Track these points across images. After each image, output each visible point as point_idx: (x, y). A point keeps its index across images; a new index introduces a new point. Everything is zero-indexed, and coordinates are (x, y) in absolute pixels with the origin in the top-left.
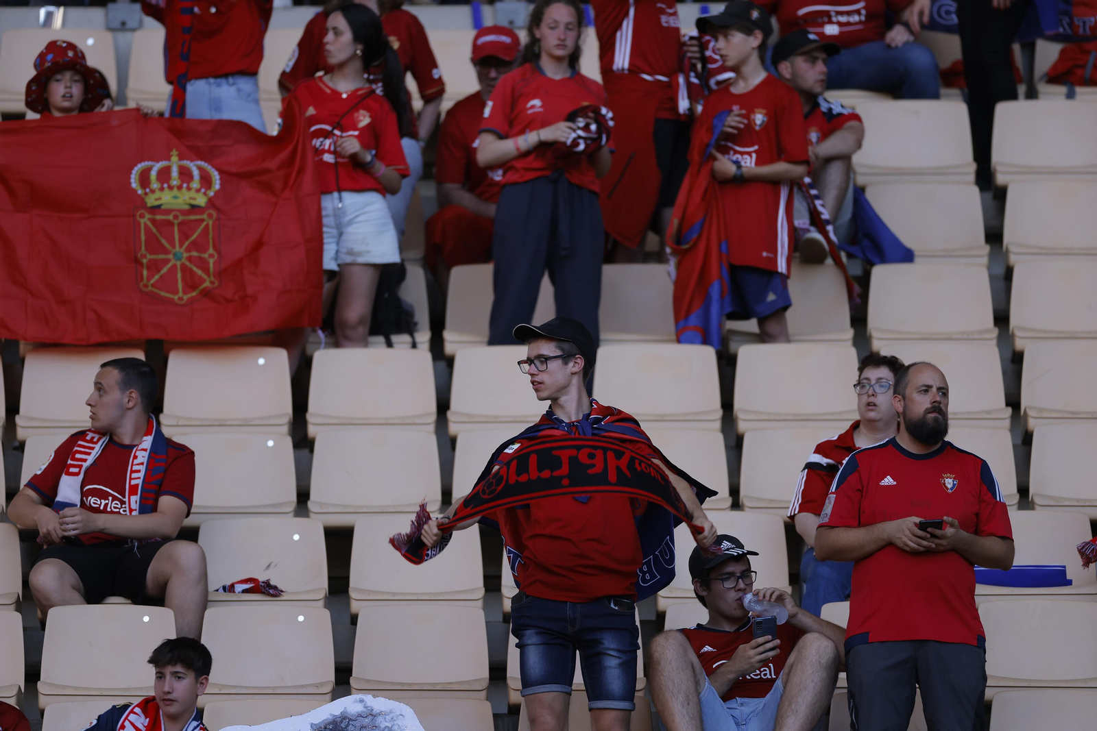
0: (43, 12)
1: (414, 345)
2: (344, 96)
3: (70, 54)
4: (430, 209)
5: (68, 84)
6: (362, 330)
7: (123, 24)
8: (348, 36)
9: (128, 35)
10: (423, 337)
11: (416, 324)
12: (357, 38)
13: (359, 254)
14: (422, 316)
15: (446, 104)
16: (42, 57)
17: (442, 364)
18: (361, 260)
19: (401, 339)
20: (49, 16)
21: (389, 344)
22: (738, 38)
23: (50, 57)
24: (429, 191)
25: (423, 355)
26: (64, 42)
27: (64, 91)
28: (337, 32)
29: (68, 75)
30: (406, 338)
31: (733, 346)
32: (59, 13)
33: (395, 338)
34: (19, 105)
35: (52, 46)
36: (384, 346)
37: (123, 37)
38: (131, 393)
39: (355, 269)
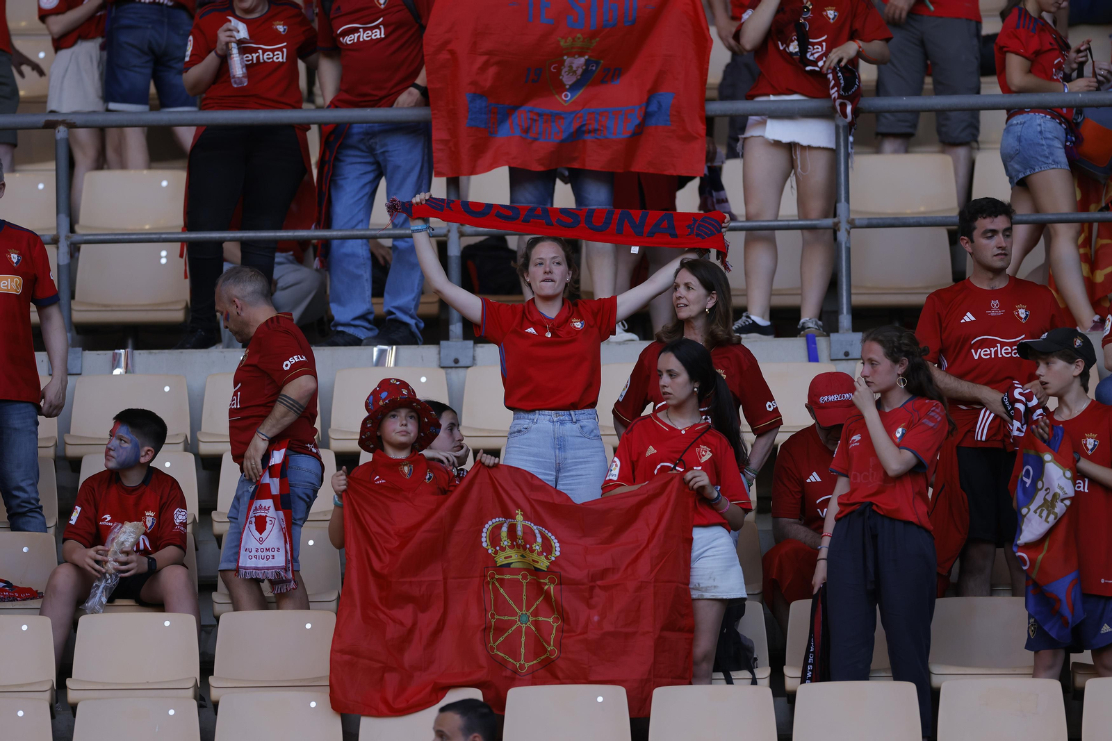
0: (376, 350)
1: (754, 682)
2: (683, 432)
3: (405, 392)
4: (767, 543)
5: (404, 422)
6: (706, 667)
7: (456, 361)
8: (684, 377)
9: (461, 371)
10: (764, 672)
11: (756, 659)
12: (693, 377)
13: (707, 589)
14: (762, 652)
15: (781, 438)
16: (375, 394)
17: (783, 700)
18: (707, 595)
19: (741, 675)
20: (382, 354)
21: (729, 681)
22: (1059, 365)
23: (384, 395)
24: (767, 525)
25: (764, 691)
26: (397, 380)
27: (399, 428)
28: (671, 374)
29: (403, 412)
30: (746, 674)
31: (1079, 680)
32: (391, 352)
33: (734, 674)
34: (353, 446)
35: (385, 384)
36: (724, 682)
37: (456, 374)
38: (475, 737)
39: (701, 604)
